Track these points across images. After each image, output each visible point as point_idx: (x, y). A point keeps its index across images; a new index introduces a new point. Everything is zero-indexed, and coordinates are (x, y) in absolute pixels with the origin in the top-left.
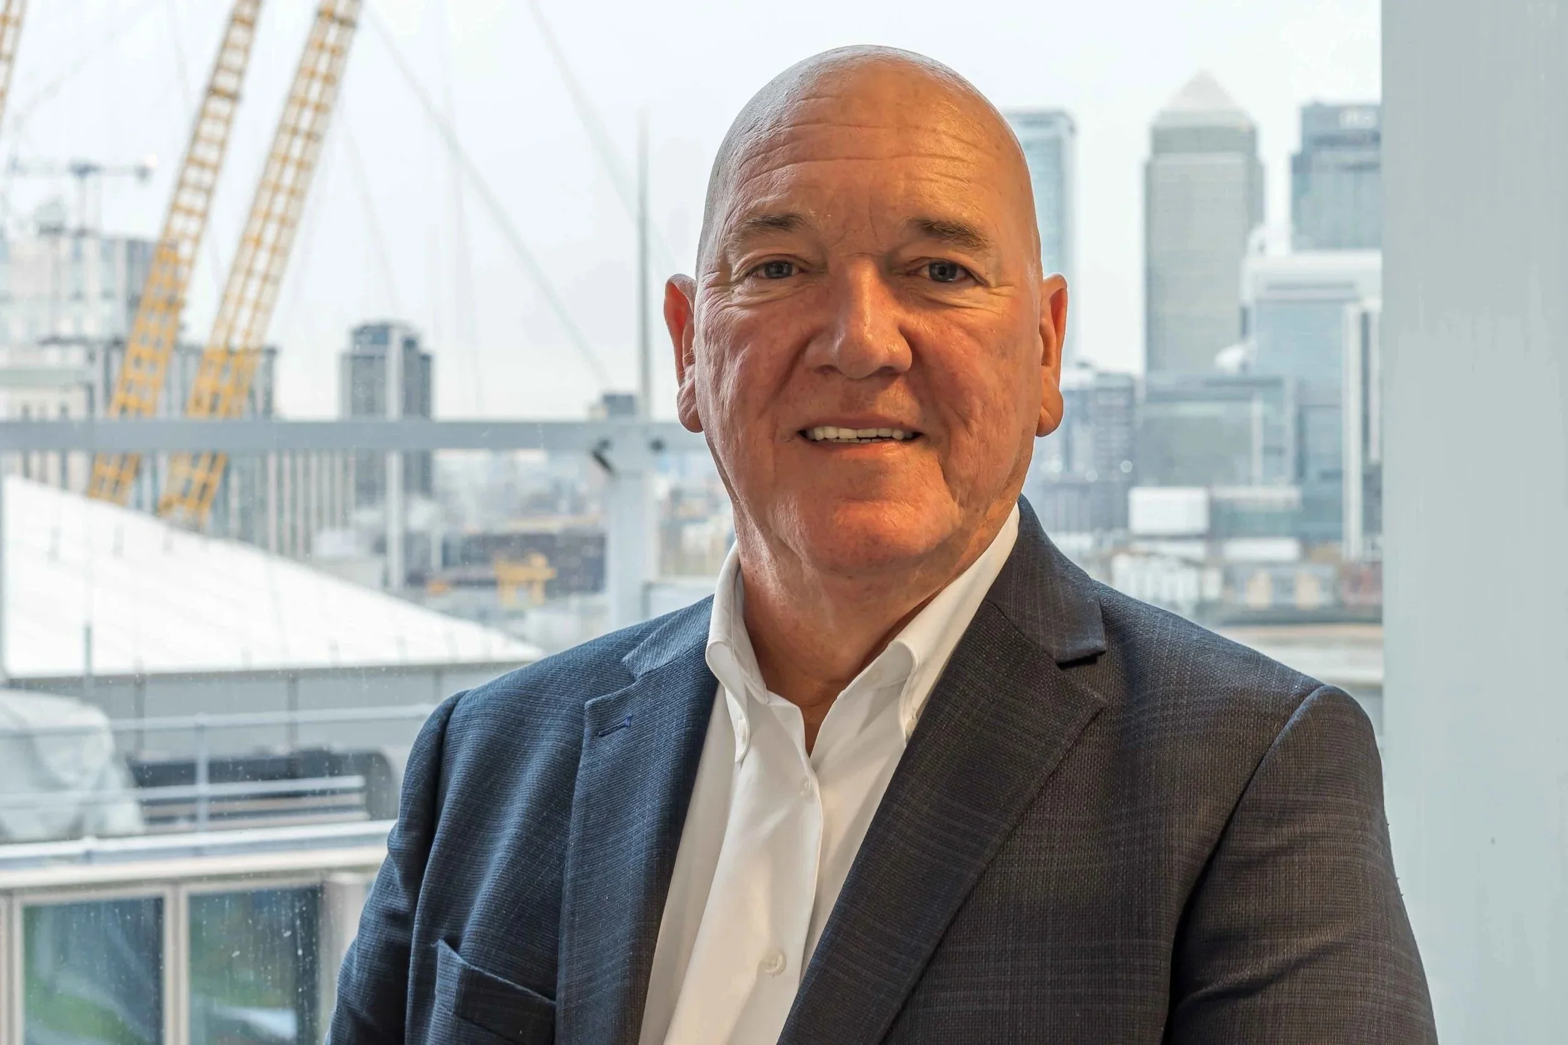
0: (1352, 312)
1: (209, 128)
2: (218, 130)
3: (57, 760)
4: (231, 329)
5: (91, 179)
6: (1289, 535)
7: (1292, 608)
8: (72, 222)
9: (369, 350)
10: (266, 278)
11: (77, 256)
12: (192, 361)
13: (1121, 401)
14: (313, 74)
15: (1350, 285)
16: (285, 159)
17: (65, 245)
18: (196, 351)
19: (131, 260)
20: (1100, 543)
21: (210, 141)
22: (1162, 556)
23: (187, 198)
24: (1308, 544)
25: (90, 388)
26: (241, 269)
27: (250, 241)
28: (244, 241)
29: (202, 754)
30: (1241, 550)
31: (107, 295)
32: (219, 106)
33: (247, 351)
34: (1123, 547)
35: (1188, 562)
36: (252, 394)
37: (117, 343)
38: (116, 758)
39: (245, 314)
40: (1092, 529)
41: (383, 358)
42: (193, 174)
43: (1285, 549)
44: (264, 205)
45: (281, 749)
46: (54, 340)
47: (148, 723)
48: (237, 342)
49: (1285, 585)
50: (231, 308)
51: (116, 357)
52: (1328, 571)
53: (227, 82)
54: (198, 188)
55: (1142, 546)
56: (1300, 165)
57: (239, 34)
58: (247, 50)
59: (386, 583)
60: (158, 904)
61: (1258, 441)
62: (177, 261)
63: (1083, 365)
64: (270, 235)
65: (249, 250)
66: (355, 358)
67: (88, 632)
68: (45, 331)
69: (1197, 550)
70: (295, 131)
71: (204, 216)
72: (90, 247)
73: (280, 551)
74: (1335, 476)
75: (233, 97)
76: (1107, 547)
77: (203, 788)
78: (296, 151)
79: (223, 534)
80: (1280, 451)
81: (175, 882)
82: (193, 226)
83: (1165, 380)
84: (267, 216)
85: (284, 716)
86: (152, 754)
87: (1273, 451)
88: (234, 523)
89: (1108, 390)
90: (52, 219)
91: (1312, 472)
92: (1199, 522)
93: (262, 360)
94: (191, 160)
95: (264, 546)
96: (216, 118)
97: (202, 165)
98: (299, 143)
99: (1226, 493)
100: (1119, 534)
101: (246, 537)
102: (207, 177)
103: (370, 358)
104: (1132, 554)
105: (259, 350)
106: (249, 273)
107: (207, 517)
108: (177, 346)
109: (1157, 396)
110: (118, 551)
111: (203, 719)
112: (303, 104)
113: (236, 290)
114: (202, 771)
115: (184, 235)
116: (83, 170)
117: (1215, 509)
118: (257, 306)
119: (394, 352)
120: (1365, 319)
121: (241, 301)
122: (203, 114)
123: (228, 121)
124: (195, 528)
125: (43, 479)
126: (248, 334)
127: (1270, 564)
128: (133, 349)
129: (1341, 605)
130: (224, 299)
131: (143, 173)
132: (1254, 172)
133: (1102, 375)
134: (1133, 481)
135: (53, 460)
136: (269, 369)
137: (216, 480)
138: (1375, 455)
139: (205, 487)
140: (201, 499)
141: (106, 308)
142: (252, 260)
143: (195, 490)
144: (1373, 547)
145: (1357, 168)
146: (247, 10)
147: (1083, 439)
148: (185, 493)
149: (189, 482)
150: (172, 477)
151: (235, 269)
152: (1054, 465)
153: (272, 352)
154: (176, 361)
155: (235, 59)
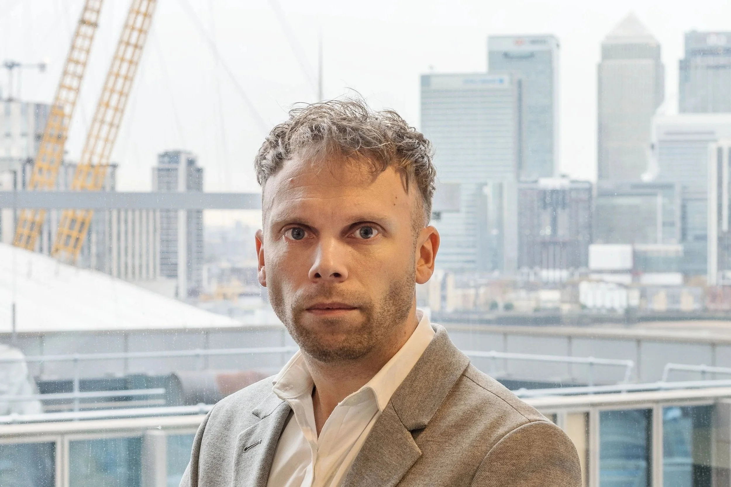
0: (713, 147)
1: (79, 42)
2: (86, 43)
4: (92, 153)
5: (15, 70)
6: (678, 271)
7: (678, 311)
9: (167, 166)
10: (111, 125)
11: (8, 113)
12: (71, 171)
13: (585, 196)
14: (138, 12)
15: (712, 133)
16: (123, 60)
18: (72, 165)
19: (37, 115)
20: (572, 275)
21: (81, 49)
22: (607, 283)
23: (68, 81)
24: (686, 275)
25: (15, 174)
26: (97, 120)
27: (103, 104)
29: (76, 376)
30: (650, 279)
31: (24, 135)
32: (86, 30)
33: (101, 166)
34: (585, 277)
35: (621, 285)
37: (30, 161)
38: (28, 378)
39: (100, 145)
40: (567, 268)
41: (176, 169)
42: (71, 67)
43: (675, 278)
44: (110, 85)
45: (120, 374)
47: (46, 357)
48: (96, 160)
49: (674, 298)
50: (92, 141)
51: (28, 168)
52: (699, 291)
53: (90, 16)
54: (74, 75)
55: (595, 276)
56: (684, 66)
59: (177, 294)
60: (53, 444)
61: (660, 219)
62: (63, 116)
63: (564, 176)
64: (113, 102)
65: (102, 109)
66: (159, 170)
67: (14, 307)
69: (627, 279)
70: (128, 44)
71: (78, 90)
72: (15, 108)
73: (119, 276)
74: (703, 238)
75: (95, 25)
76: (577, 276)
77: (77, 394)
78: (128, 56)
80: (672, 224)
81: (62, 434)
82: (72, 96)
83: (608, 185)
84: (112, 91)
85: (122, 355)
86: (49, 376)
87: (668, 224)
88: (94, 261)
89: (577, 190)
91: (690, 237)
92: (628, 264)
93: (109, 170)
94: (70, 60)
95: (110, 273)
96: (85, 36)
97: (77, 63)
98: (130, 50)
99: (641, 247)
100: (582, 270)
101: (100, 268)
102: (79, 69)
103: (169, 170)
104: (590, 281)
105: (108, 165)
106: (102, 122)
107: (79, 257)
108: (62, 163)
109: (603, 194)
110: (29, 275)
111: (77, 356)
112: (133, 28)
113: (95, 131)
114: (76, 385)
115: (66, 101)
116: (11, 66)
117: (636, 256)
118: (107, 140)
119: (182, 167)
120: (720, 151)
121: (97, 137)
122: (77, 34)
123: (91, 38)
124: (72, 263)
126: (102, 156)
127: (666, 287)
128: (38, 164)
129: (705, 310)
130: (89, 137)
131: (42, 67)
132: (659, 69)
133: (574, 182)
134: (591, 241)
136: (113, 175)
137: (84, 236)
138: (725, 226)
139: (77, 239)
140: (75, 246)
141: (23, 142)
142: (104, 115)
143: (72, 242)
144: (723, 277)
145: (717, 67)
147: (563, 217)
148: (66, 244)
149: (69, 236)
150: (60, 235)
151: (95, 120)
152: (547, 231)
153: (115, 166)
154: (62, 169)
155: (95, 4)
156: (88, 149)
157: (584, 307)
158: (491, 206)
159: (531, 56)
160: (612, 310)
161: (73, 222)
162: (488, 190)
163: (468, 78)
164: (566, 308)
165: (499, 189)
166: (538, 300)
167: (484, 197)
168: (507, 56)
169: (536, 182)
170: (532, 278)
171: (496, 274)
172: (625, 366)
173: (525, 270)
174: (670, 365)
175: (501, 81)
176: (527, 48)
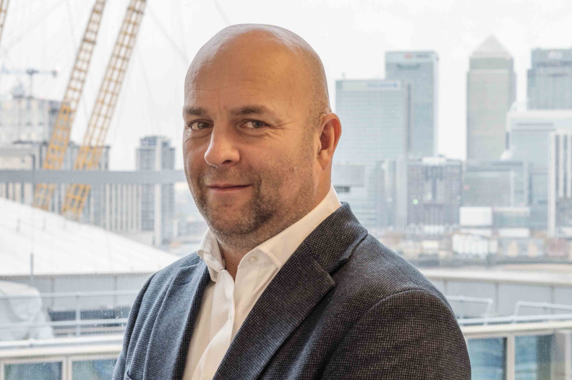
0: (552, 135)
1: (82, 55)
2: (87, 56)
3: (19, 309)
4: (91, 138)
5: (35, 76)
6: (525, 227)
7: (526, 257)
8: (27, 93)
9: (147, 147)
10: (106, 117)
11: (29, 107)
12: (75, 151)
13: (457, 171)
14: (126, 34)
15: (551, 124)
16: (114, 68)
17: (24, 103)
18: (76, 147)
20: (447, 229)
21: (83, 61)
22: (473, 235)
23: (74, 84)
24: (532, 230)
25: (34, 157)
26: (95, 113)
27: (99, 102)
28: (97, 102)
29: (78, 308)
30: (505, 233)
31: (41, 124)
32: (87, 46)
33: (97, 147)
34: (457, 231)
35: (483, 237)
36: (100, 165)
37: (45, 144)
38: (43, 309)
39: (97, 131)
40: (444, 224)
41: (154, 150)
42: (76, 74)
43: (524, 233)
44: (105, 87)
45: (110, 306)
46: (19, 142)
47: (56, 294)
48: (94, 143)
49: (523, 247)
50: (91, 128)
51: (44, 149)
52: (541, 242)
53: (91, 36)
54: (78, 80)
55: (464, 231)
56: (531, 74)
57: (96, 17)
58: (99, 23)
59: (154, 243)
60: (60, 364)
61: (512, 188)
62: (70, 111)
63: (441, 156)
64: (107, 100)
65: (99, 106)
66: (141, 150)
67: (32, 256)
68: (15, 139)
69: (488, 233)
70: (118, 57)
71: (81, 91)
72: (34, 104)
73: (111, 229)
74: (544, 202)
75: (93, 43)
76: (451, 230)
77: (78, 321)
78: (118, 66)
79: (88, 222)
80: (522, 192)
81: (67, 356)
82: (76, 95)
83: (474, 162)
84: (107, 91)
85: (113, 292)
86: (57, 308)
87: (519, 192)
88: (92, 218)
89: (452, 166)
90: (19, 93)
91: (535, 201)
92: (488, 221)
93: (104, 150)
94: (75, 68)
95: (104, 227)
96: (86, 51)
97: (80, 70)
98: (120, 61)
99: (499, 209)
100: (455, 226)
101: (97, 223)
102: (82, 75)
103: (149, 150)
104: (460, 234)
105: (102, 147)
106: (99, 115)
107: (81, 215)
108: (69, 143)
109: (471, 169)
110: (44, 228)
111: (79, 293)
112: (122, 45)
113: (93, 122)
114: (78, 315)
115: (72, 99)
116: (31, 72)
117: (495, 216)
118: (102, 128)
119: (158, 148)
121: (95, 126)
122: (81, 49)
123: (91, 53)
124: (76, 220)
125: (14, 199)
126: (98, 140)
127: (517, 239)
128: (51, 146)
129: (546, 256)
130: (89, 125)
131: (55, 73)
132: (512, 76)
133: (449, 160)
134: (461, 204)
135: (18, 187)
136: (107, 155)
137: (85, 200)
138: (561, 194)
139: (80, 202)
140: (79, 207)
141: (41, 129)
142: (100, 110)
143: (76, 204)
144: (560, 232)
145: (555, 76)
146: (99, 7)
147: (441, 186)
148: (72, 205)
149: (74, 200)
150: (67, 198)
151: (93, 113)
152: (429, 197)
153: (108, 148)
154: (69, 150)
155: (94, 27)
156: (88, 134)
157: (456, 253)
158: (388, 178)
159: (417, 66)
160: (477, 256)
161: (77, 189)
162: (385, 166)
163: (371, 83)
164: (443, 254)
165: (393, 166)
166: (422, 248)
167: (383, 171)
168: (399, 66)
169: (420, 160)
170: (418, 232)
171: (391, 228)
172: (486, 303)
173: (412, 225)
174: (520, 303)
175: (395, 85)
176: (414, 61)
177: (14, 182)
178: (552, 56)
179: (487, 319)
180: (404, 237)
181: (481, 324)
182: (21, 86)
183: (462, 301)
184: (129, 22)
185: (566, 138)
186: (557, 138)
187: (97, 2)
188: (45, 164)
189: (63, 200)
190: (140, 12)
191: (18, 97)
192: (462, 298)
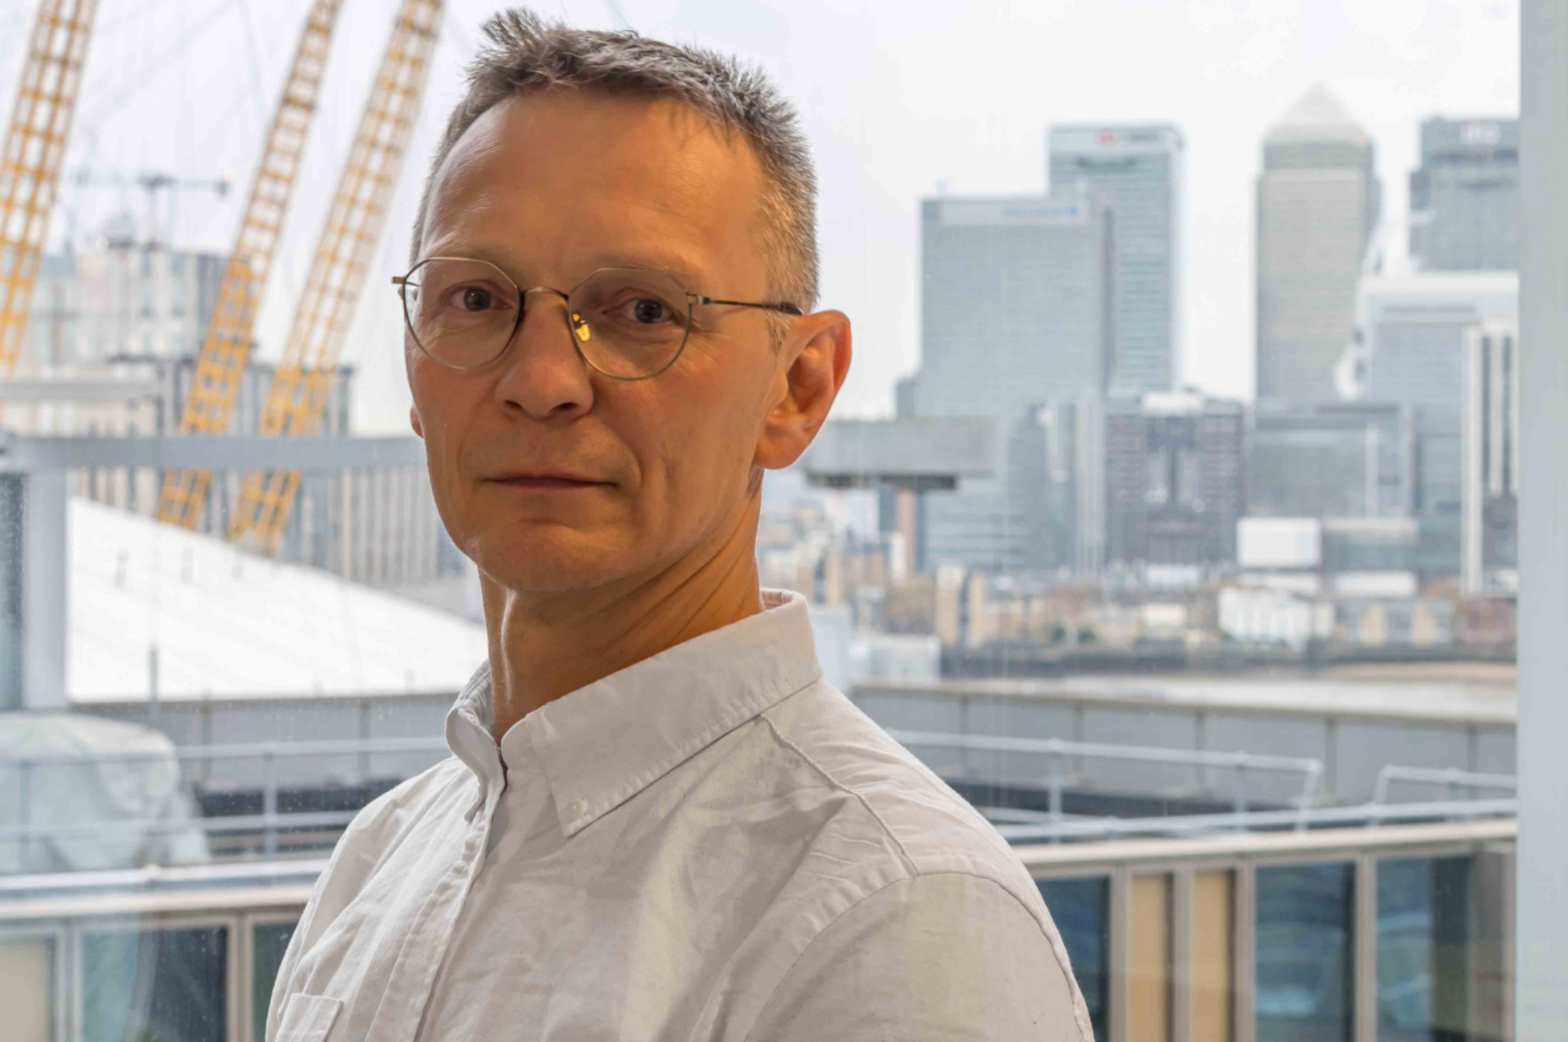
0: (1473, 337)
1: (283, 139)
2: (293, 141)
3: (119, 789)
4: (304, 347)
5: (163, 193)
6: (1407, 568)
7: (1406, 645)
8: (142, 236)
10: (341, 295)
11: (146, 271)
12: (265, 380)
13: (1229, 429)
14: (392, 86)
15: (1471, 310)
16: (363, 173)
17: (134, 260)
18: (269, 370)
19: (202, 274)
20: (1207, 576)
21: (284, 153)
22: (1271, 590)
23: (262, 212)
24: (1423, 578)
25: (159, 403)
26: (316, 285)
27: (325, 256)
28: (318, 256)
29: (270, 783)
30: (1355, 584)
31: (177, 312)
32: (294, 116)
33: (321, 371)
34: (1230, 580)
35: (1298, 597)
36: (325, 415)
37: (188, 362)
38: (181, 786)
39: (319, 332)
40: (1198, 563)
42: (266, 187)
43: (1400, 584)
44: (339, 220)
45: (353, 780)
46: (123, 358)
47: (216, 750)
48: (311, 360)
49: (1399, 621)
50: (305, 325)
51: (186, 376)
52: (1446, 607)
53: (302, 91)
54: (272, 201)
55: (1249, 580)
56: (1420, 183)
57: (315, 42)
58: (322, 58)
60: (223, 933)
61: (1372, 471)
62: (249, 277)
63: (1191, 390)
64: (346, 251)
65: (324, 266)
67: (154, 654)
68: (112, 349)
69: (1308, 584)
70: (373, 144)
71: (277, 230)
72: (160, 262)
73: (354, 577)
74: (1454, 508)
75: (309, 107)
76: (1214, 579)
77: (271, 818)
78: (375, 165)
79: (294, 559)
80: (1395, 481)
81: (240, 912)
82: (266, 240)
83: (1275, 406)
84: (343, 230)
85: (354, 745)
86: (221, 783)
87: (1388, 481)
88: (307, 548)
89: (1218, 417)
90: (121, 233)
91: (1430, 502)
92: (1310, 554)
93: (337, 380)
94: (263, 172)
95: (337, 572)
96: (291, 128)
97: (276, 177)
98: (378, 156)
99: (1339, 524)
100: (1226, 566)
101: (318, 562)
102: (280, 190)
104: (1239, 587)
105: (333, 370)
106: (324, 289)
107: (279, 543)
108: (249, 365)
109: (1268, 424)
110: (186, 576)
111: (272, 747)
112: (382, 116)
113: (310, 307)
114: (270, 802)
115: (256, 250)
116: (154, 183)
117: (1327, 541)
118: (331, 324)
121: (315, 318)
122: (276, 124)
123: (303, 131)
124: (266, 553)
125: (110, 502)
126: (322, 352)
127: (1384, 599)
128: (204, 367)
129: (1459, 642)
130: (298, 316)
132: (1370, 190)
133: (1210, 401)
134: (1242, 511)
135: (120, 477)
136: (344, 391)
137: (288, 504)
138: (1496, 485)
139: (277, 510)
140: (272, 522)
141: (176, 326)
142: (327, 276)
143: (266, 514)
144: (1493, 581)
145: (1481, 186)
146: (323, 17)
147: (1190, 467)
148: (256, 517)
149: (260, 505)
150: (242, 500)
151: (309, 284)
152: (1158, 494)
153: (347, 372)
154: (247, 379)
155: (310, 68)
156: (297, 339)
157: (1227, 637)
158: (1054, 447)
159: (1129, 164)
160: (1282, 643)
161: (269, 476)
162: (1048, 417)
163: (1013, 206)
164: (1195, 639)
165: (1069, 415)
166: (1142, 623)
167: (1041, 430)
168: (1084, 164)
169: (1138, 401)
170: (1131, 582)
171: (1063, 575)
172: (1303, 773)
173: (1118, 566)
174: (1391, 771)
175: (1073, 211)
176: (1121, 149)
177: (110, 466)
178: (1473, 137)
179: (1305, 815)
180: (1096, 596)
181: (1289, 828)
182: (126, 217)
183: (1241, 768)
184: (401, 58)
185: (1507, 344)
186: (1486, 344)
187: (319, 6)
188: (188, 415)
189: (234, 505)
190: (427, 33)
191: (121, 245)
192: (1240, 758)
